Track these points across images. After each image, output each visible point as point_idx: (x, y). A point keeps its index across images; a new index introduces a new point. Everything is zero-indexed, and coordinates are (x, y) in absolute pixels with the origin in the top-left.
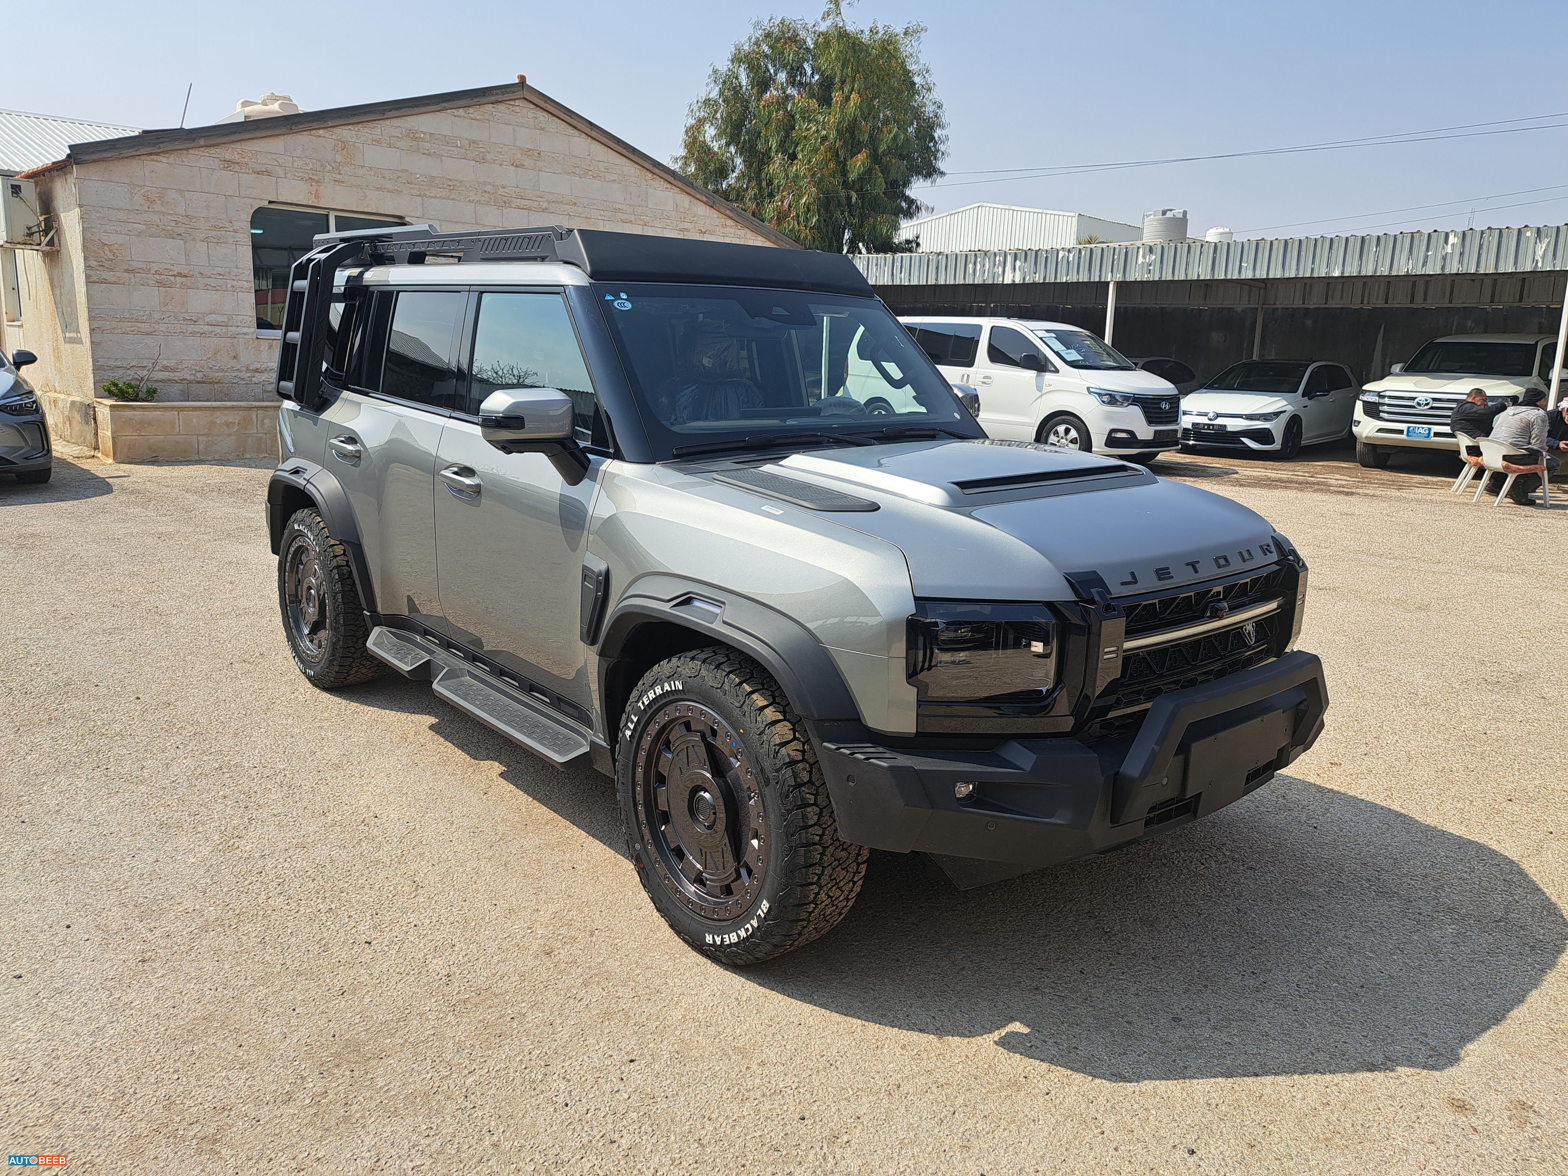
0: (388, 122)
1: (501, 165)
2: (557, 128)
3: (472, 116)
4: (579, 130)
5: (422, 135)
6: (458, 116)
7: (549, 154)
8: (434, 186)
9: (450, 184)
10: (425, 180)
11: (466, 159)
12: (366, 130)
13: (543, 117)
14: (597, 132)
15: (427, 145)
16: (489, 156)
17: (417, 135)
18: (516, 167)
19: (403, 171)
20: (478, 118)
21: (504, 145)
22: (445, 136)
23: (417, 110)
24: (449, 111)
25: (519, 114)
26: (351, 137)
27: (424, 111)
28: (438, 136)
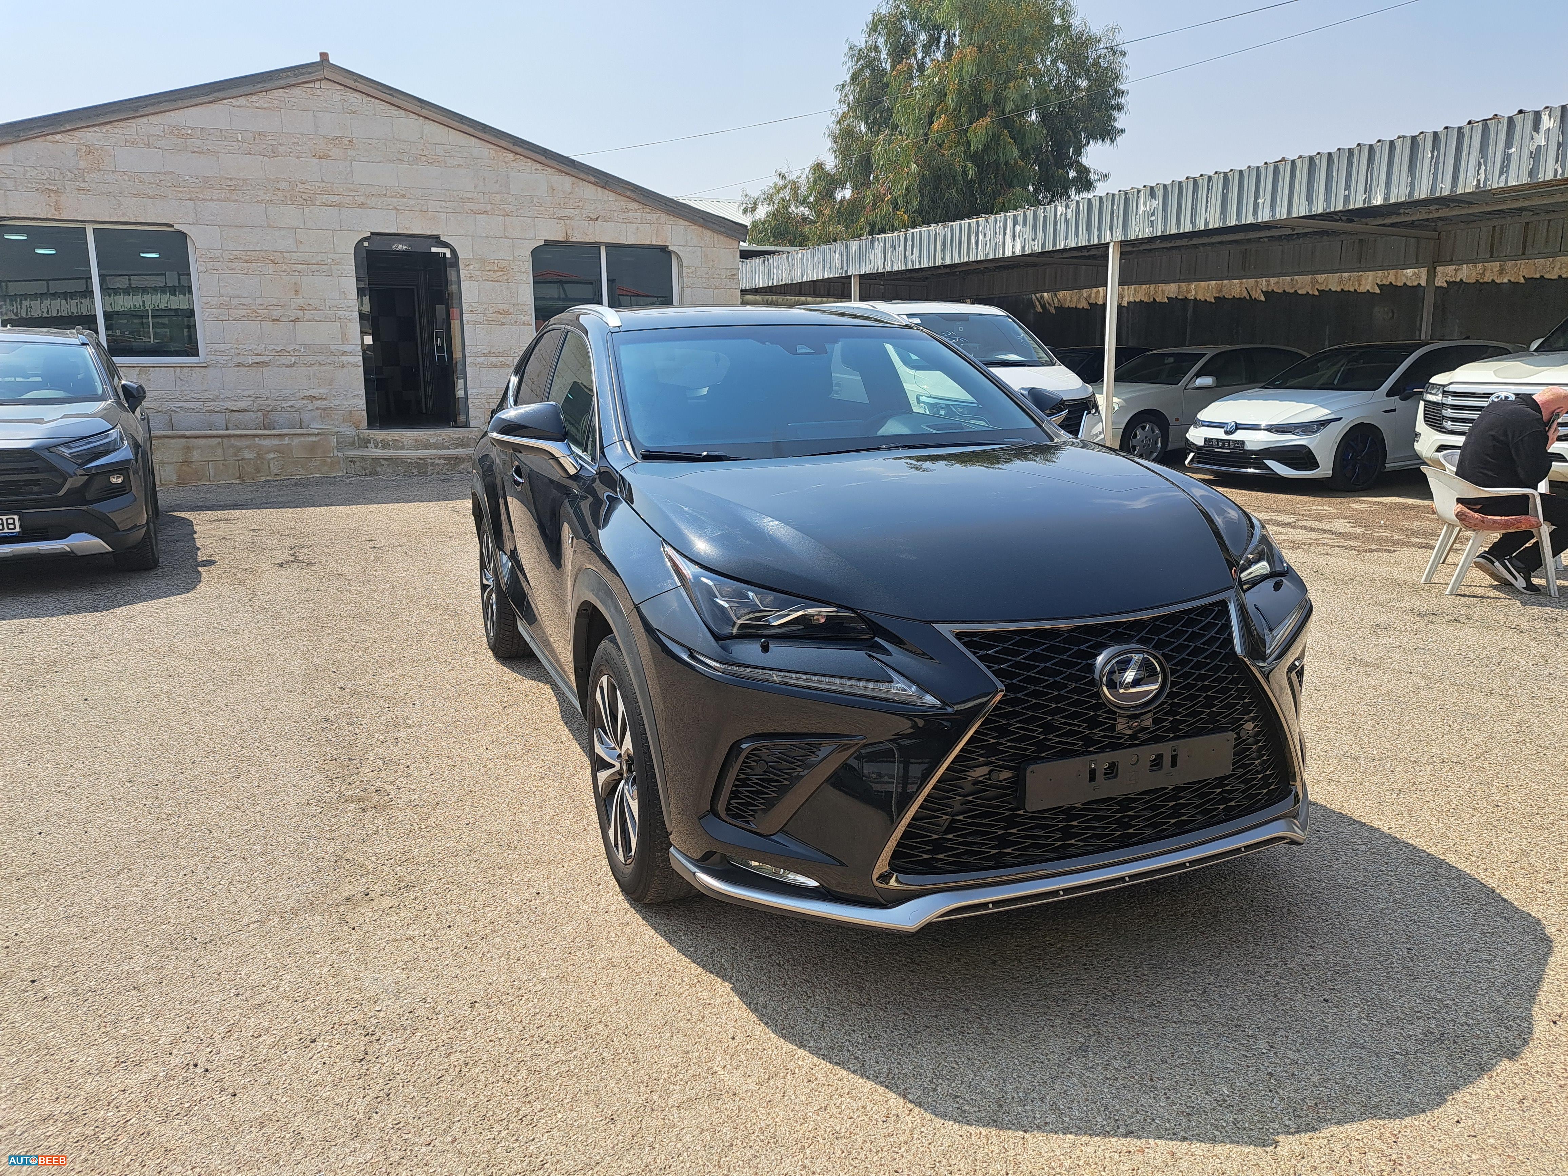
0: (145, 120)
1: (298, 158)
2: (374, 109)
3: (257, 105)
4: (405, 110)
5: (190, 131)
6: (238, 106)
7: (364, 140)
8: (209, 188)
9: (230, 183)
10: (197, 181)
11: (250, 154)
12: (116, 131)
13: (354, 99)
14: (430, 111)
15: (198, 142)
16: (281, 149)
17: (183, 132)
18: (320, 158)
19: (165, 173)
20: (265, 106)
21: (302, 135)
22: (221, 130)
23: (180, 104)
24: (225, 101)
25: (322, 98)
26: (98, 141)
27: (193, 103)
28: (212, 131)
